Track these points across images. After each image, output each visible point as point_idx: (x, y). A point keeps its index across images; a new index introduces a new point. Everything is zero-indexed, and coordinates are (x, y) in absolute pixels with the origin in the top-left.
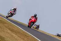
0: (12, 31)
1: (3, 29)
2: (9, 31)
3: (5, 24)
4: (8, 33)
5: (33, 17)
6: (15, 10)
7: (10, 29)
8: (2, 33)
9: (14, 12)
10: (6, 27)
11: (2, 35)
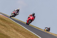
0: (17, 30)
1: (9, 29)
2: (14, 31)
3: (11, 24)
4: (14, 33)
5: (31, 15)
6: (18, 11)
7: (15, 29)
8: (7, 33)
9: (17, 12)
10: (11, 27)
11: (8, 35)
